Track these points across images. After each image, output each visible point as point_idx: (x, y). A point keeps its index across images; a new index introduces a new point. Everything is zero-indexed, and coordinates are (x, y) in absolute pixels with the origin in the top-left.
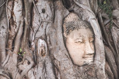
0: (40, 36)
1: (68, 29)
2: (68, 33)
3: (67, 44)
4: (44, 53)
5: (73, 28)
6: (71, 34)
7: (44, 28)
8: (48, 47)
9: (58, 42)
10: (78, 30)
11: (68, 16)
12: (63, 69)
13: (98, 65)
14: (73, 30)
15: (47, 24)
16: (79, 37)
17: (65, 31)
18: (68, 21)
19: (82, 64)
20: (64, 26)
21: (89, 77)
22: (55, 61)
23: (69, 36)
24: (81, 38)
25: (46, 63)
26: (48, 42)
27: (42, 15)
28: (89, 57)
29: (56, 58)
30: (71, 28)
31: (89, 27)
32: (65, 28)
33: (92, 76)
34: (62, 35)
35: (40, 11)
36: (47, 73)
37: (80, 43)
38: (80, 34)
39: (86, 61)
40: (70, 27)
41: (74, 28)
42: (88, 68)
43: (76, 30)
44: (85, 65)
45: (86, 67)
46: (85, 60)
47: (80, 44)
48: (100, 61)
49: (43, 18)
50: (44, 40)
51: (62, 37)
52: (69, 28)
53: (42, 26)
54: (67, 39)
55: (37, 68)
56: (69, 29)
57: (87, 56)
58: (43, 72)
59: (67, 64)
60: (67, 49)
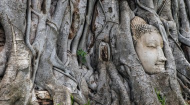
0: (104, 38)
1: (138, 32)
3: (137, 48)
4: (106, 58)
6: (143, 37)
7: (109, 29)
8: (111, 51)
10: (150, 33)
12: (135, 75)
14: (144, 33)
15: (113, 25)
17: (134, 34)
20: (133, 28)
22: (122, 67)
23: (139, 40)
24: (154, 42)
25: (109, 69)
26: (113, 46)
27: (108, 14)
28: (162, 64)
29: (126, 63)
30: (142, 31)
32: (134, 30)
33: (165, 86)
34: (131, 38)
35: (106, 9)
36: (114, 80)
37: (152, 48)
41: (145, 32)
42: (161, 76)
45: (158, 75)
46: (157, 67)
48: (172, 69)
49: (109, 18)
50: (108, 43)
52: (140, 31)
55: (99, 75)
58: (106, 79)
59: (140, 70)
60: (137, 54)
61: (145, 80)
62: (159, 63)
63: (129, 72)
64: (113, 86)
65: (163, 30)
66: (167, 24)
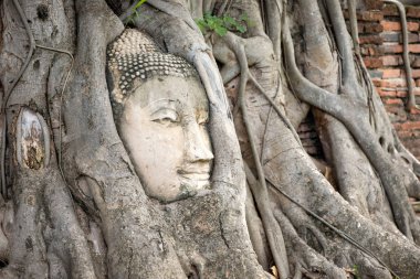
0: (28, 99)
1: (127, 77)
2: (129, 90)
4: (39, 159)
5: (145, 73)
6: (139, 93)
7: (43, 72)
8: (52, 137)
9: (96, 120)
10: (161, 80)
11: (123, 37)
12: (116, 206)
13: (226, 198)
14: (145, 80)
15: (54, 60)
16: (165, 104)
17: (116, 84)
18: (123, 52)
19: (175, 195)
20: (114, 67)
21: (198, 236)
22: (83, 185)
23: (130, 100)
24: (173, 106)
25: (47, 193)
26: (56, 123)
27: (37, 25)
28: (199, 171)
29: (90, 172)
30: (138, 73)
31: (193, 76)
32: (116, 72)
33: (208, 235)
34: (107, 97)
35: (31, 13)
36: (56, 224)
37: (169, 123)
38: (169, 93)
39: (189, 183)
40: (136, 71)
41: (149, 75)
42: (195, 208)
43: (156, 81)
44: (186, 197)
45: (188, 202)
46: (185, 181)
47: (170, 126)
48: (231, 186)
49: (40, 38)
50: (42, 114)
51: (108, 102)
52: (131, 73)
53: (37, 65)
54: (123, 109)
55: (15, 212)
56: (133, 76)
57: (192, 166)
58: (36, 223)
59: (129, 191)
60: (125, 143)
61: (143, 219)
62: (189, 167)
63: (99, 199)
64: (53, 243)
65: (208, 69)
66: (242, 47)
